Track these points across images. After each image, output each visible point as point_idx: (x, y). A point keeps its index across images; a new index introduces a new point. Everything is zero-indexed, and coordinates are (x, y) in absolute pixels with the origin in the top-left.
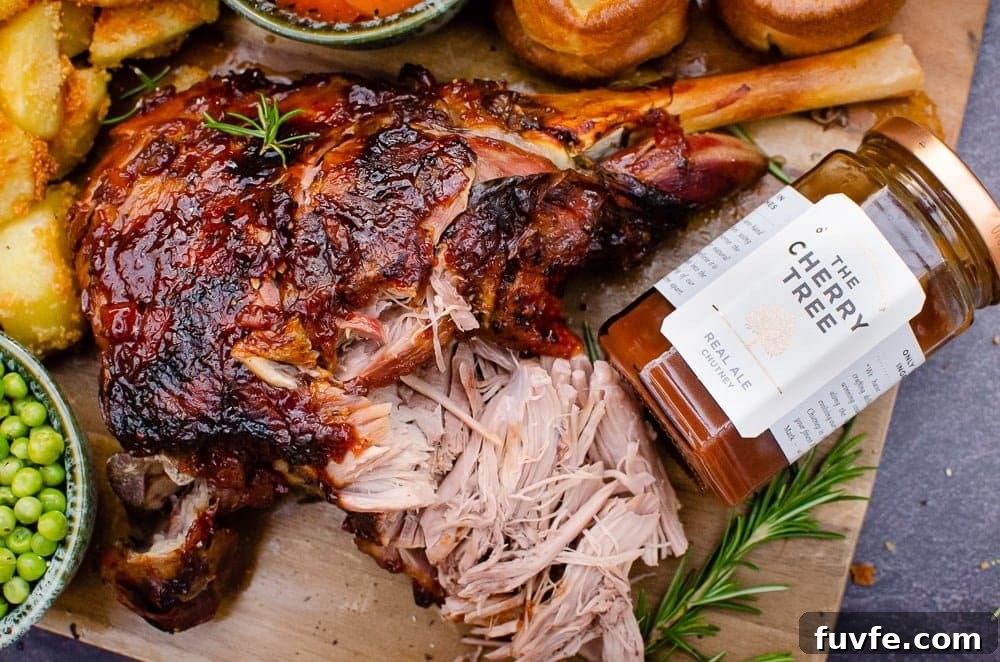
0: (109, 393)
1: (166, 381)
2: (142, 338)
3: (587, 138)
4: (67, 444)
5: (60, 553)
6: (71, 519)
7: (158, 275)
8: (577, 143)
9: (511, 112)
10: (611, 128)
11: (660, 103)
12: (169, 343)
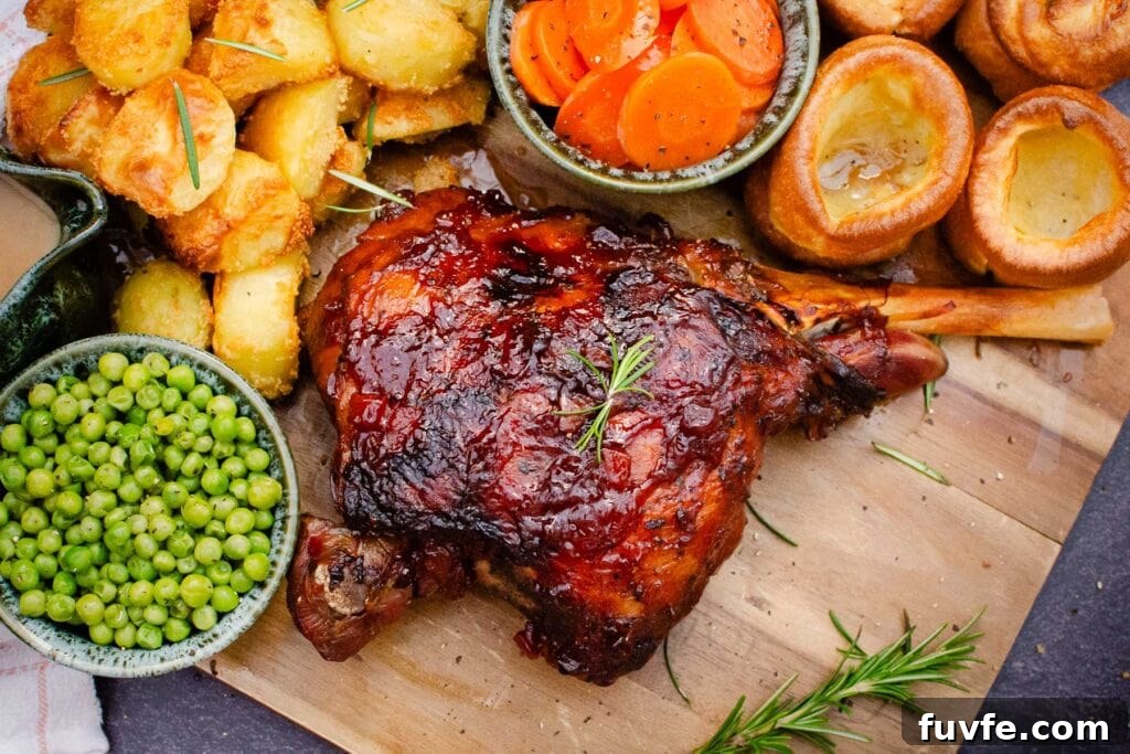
0: (347, 477)
1: (409, 474)
2: (390, 429)
3: (807, 321)
4: (285, 495)
5: (256, 592)
6: (274, 564)
7: (413, 374)
8: (798, 323)
9: (744, 280)
10: (830, 316)
11: (874, 303)
12: (417, 441)
